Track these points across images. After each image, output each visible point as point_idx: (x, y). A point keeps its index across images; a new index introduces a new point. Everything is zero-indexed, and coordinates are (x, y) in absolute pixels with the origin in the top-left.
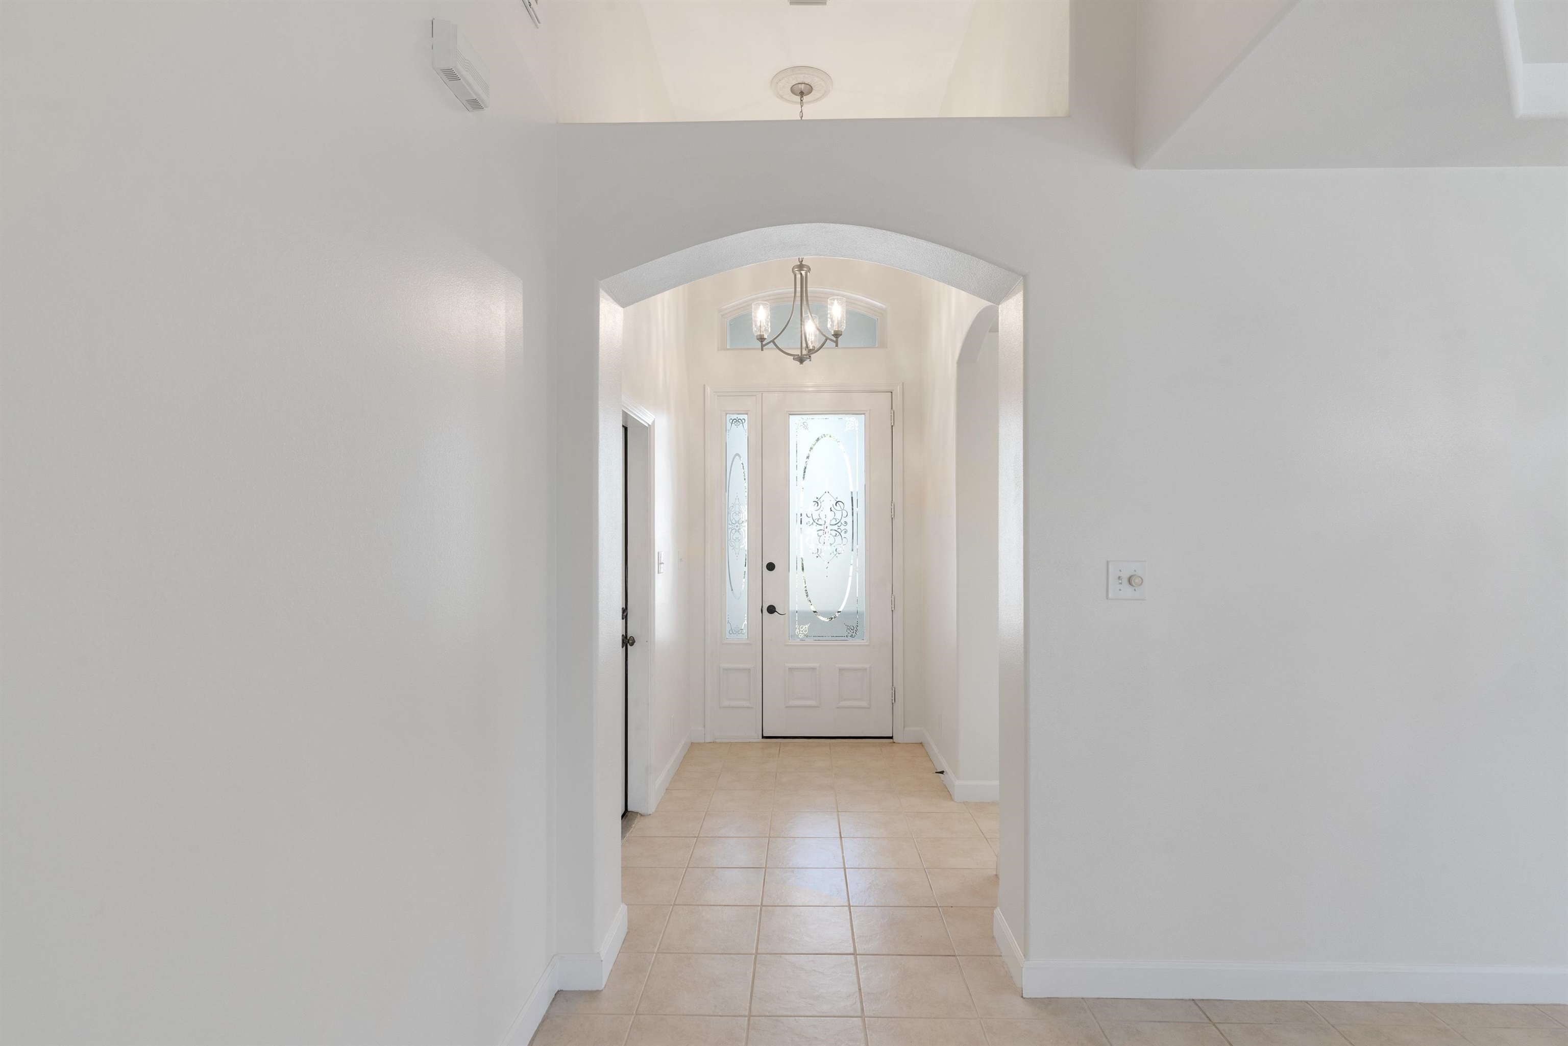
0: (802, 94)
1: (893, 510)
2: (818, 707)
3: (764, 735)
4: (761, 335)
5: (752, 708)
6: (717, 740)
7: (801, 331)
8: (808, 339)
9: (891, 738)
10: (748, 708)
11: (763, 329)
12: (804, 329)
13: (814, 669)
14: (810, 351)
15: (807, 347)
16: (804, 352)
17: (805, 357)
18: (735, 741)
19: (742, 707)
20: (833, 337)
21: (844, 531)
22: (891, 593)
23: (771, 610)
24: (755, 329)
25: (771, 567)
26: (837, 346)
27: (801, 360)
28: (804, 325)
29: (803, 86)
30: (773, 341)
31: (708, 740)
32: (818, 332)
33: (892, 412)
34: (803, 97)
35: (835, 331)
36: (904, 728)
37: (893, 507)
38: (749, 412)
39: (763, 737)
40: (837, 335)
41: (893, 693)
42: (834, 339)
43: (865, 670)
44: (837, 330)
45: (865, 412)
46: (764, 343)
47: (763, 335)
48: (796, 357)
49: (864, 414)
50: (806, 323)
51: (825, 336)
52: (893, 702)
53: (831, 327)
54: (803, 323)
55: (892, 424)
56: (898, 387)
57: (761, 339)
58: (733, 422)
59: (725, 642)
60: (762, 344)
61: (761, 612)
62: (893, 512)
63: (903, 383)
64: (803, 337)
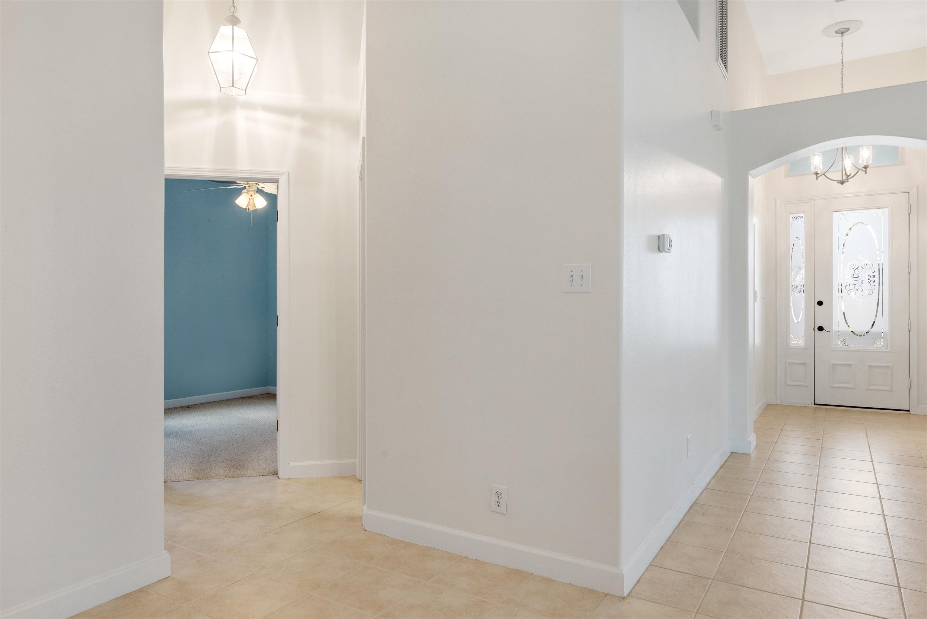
0: (842, 33)
1: (910, 267)
2: (854, 388)
3: (816, 403)
4: (816, 172)
5: (807, 387)
6: (784, 404)
7: (842, 165)
8: (846, 170)
9: (908, 411)
10: (805, 386)
11: (818, 168)
12: (844, 164)
13: (850, 365)
14: (848, 176)
15: (846, 174)
16: (844, 178)
17: (844, 181)
18: (796, 405)
19: (801, 386)
20: (863, 169)
21: (872, 281)
22: (908, 319)
23: (821, 329)
24: (812, 168)
25: (820, 303)
26: (866, 173)
27: (842, 183)
28: (844, 161)
29: (843, 30)
30: (824, 174)
31: (779, 403)
32: (852, 165)
33: (909, 205)
34: (843, 34)
35: (864, 165)
36: (918, 405)
37: (909, 265)
38: (805, 212)
39: (815, 404)
40: (866, 167)
41: (910, 382)
42: (864, 170)
43: (888, 367)
44: (866, 164)
45: (888, 206)
46: (818, 176)
47: (818, 172)
48: (839, 182)
49: (887, 207)
50: (845, 161)
51: (857, 168)
52: (910, 388)
53: (862, 163)
54: (843, 160)
55: (909, 213)
56: (914, 189)
57: (817, 174)
58: (795, 219)
59: (789, 347)
60: (817, 176)
61: (813, 330)
62: (909, 268)
63: (918, 186)
64: (843, 169)
